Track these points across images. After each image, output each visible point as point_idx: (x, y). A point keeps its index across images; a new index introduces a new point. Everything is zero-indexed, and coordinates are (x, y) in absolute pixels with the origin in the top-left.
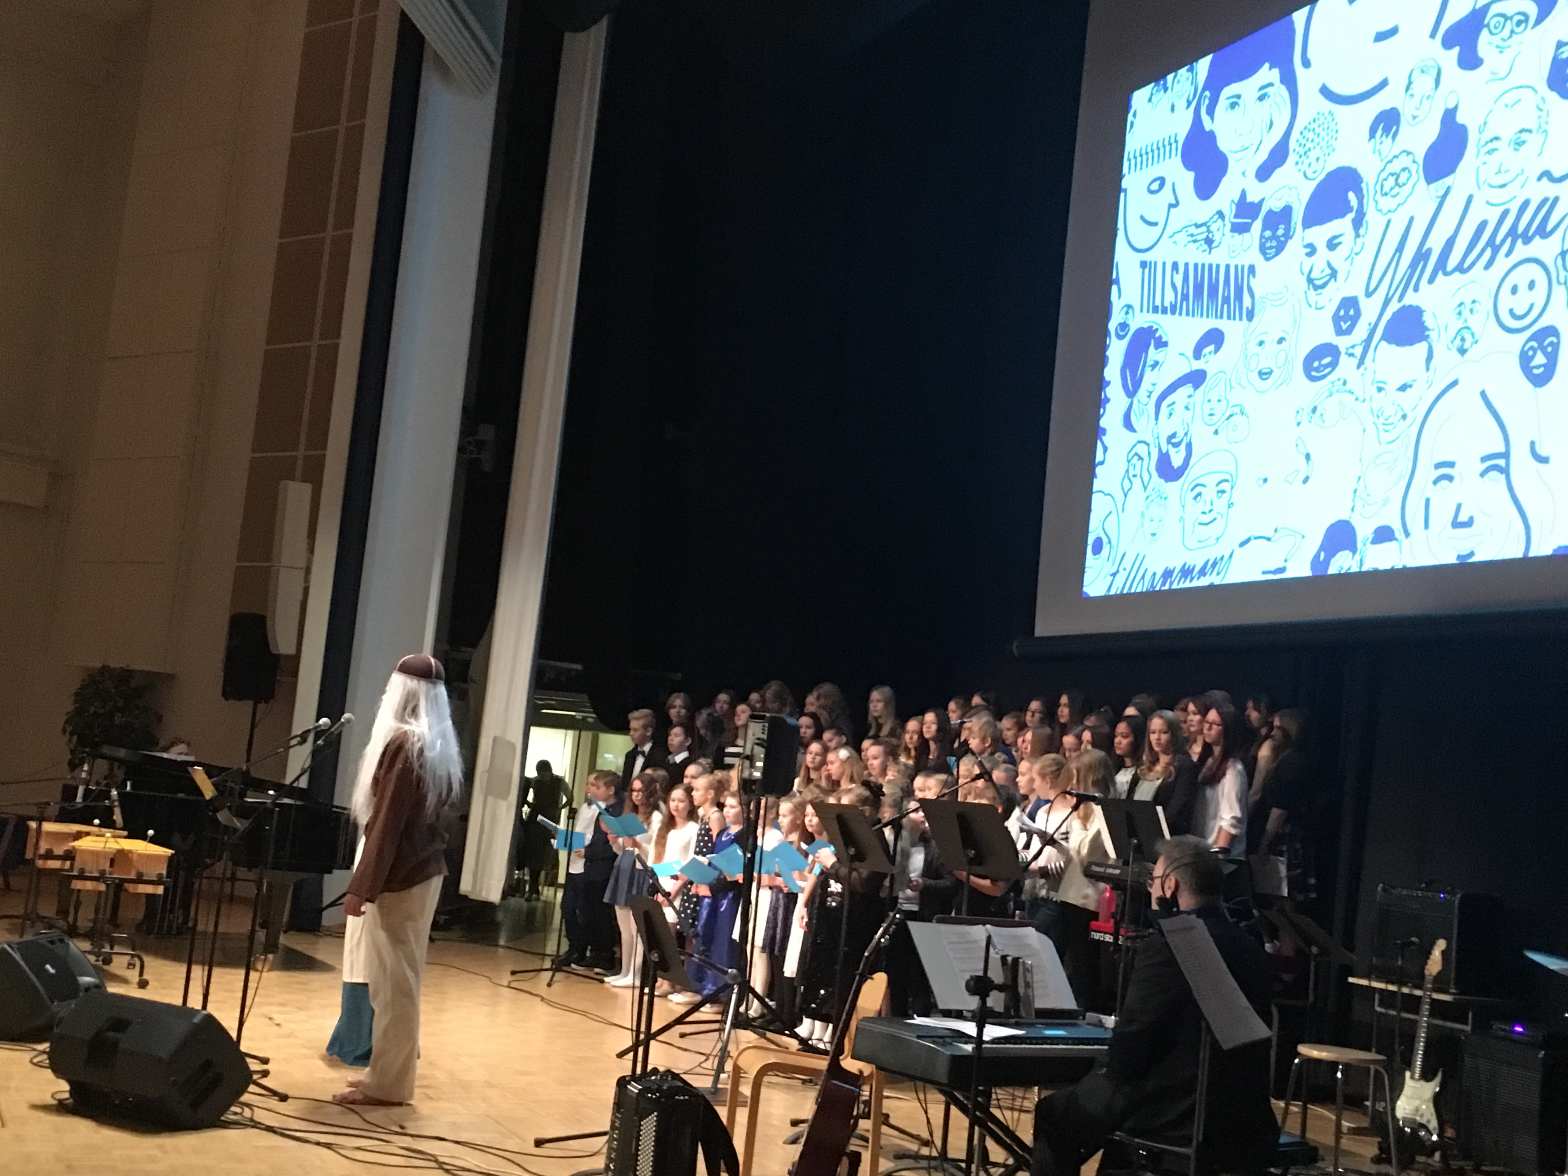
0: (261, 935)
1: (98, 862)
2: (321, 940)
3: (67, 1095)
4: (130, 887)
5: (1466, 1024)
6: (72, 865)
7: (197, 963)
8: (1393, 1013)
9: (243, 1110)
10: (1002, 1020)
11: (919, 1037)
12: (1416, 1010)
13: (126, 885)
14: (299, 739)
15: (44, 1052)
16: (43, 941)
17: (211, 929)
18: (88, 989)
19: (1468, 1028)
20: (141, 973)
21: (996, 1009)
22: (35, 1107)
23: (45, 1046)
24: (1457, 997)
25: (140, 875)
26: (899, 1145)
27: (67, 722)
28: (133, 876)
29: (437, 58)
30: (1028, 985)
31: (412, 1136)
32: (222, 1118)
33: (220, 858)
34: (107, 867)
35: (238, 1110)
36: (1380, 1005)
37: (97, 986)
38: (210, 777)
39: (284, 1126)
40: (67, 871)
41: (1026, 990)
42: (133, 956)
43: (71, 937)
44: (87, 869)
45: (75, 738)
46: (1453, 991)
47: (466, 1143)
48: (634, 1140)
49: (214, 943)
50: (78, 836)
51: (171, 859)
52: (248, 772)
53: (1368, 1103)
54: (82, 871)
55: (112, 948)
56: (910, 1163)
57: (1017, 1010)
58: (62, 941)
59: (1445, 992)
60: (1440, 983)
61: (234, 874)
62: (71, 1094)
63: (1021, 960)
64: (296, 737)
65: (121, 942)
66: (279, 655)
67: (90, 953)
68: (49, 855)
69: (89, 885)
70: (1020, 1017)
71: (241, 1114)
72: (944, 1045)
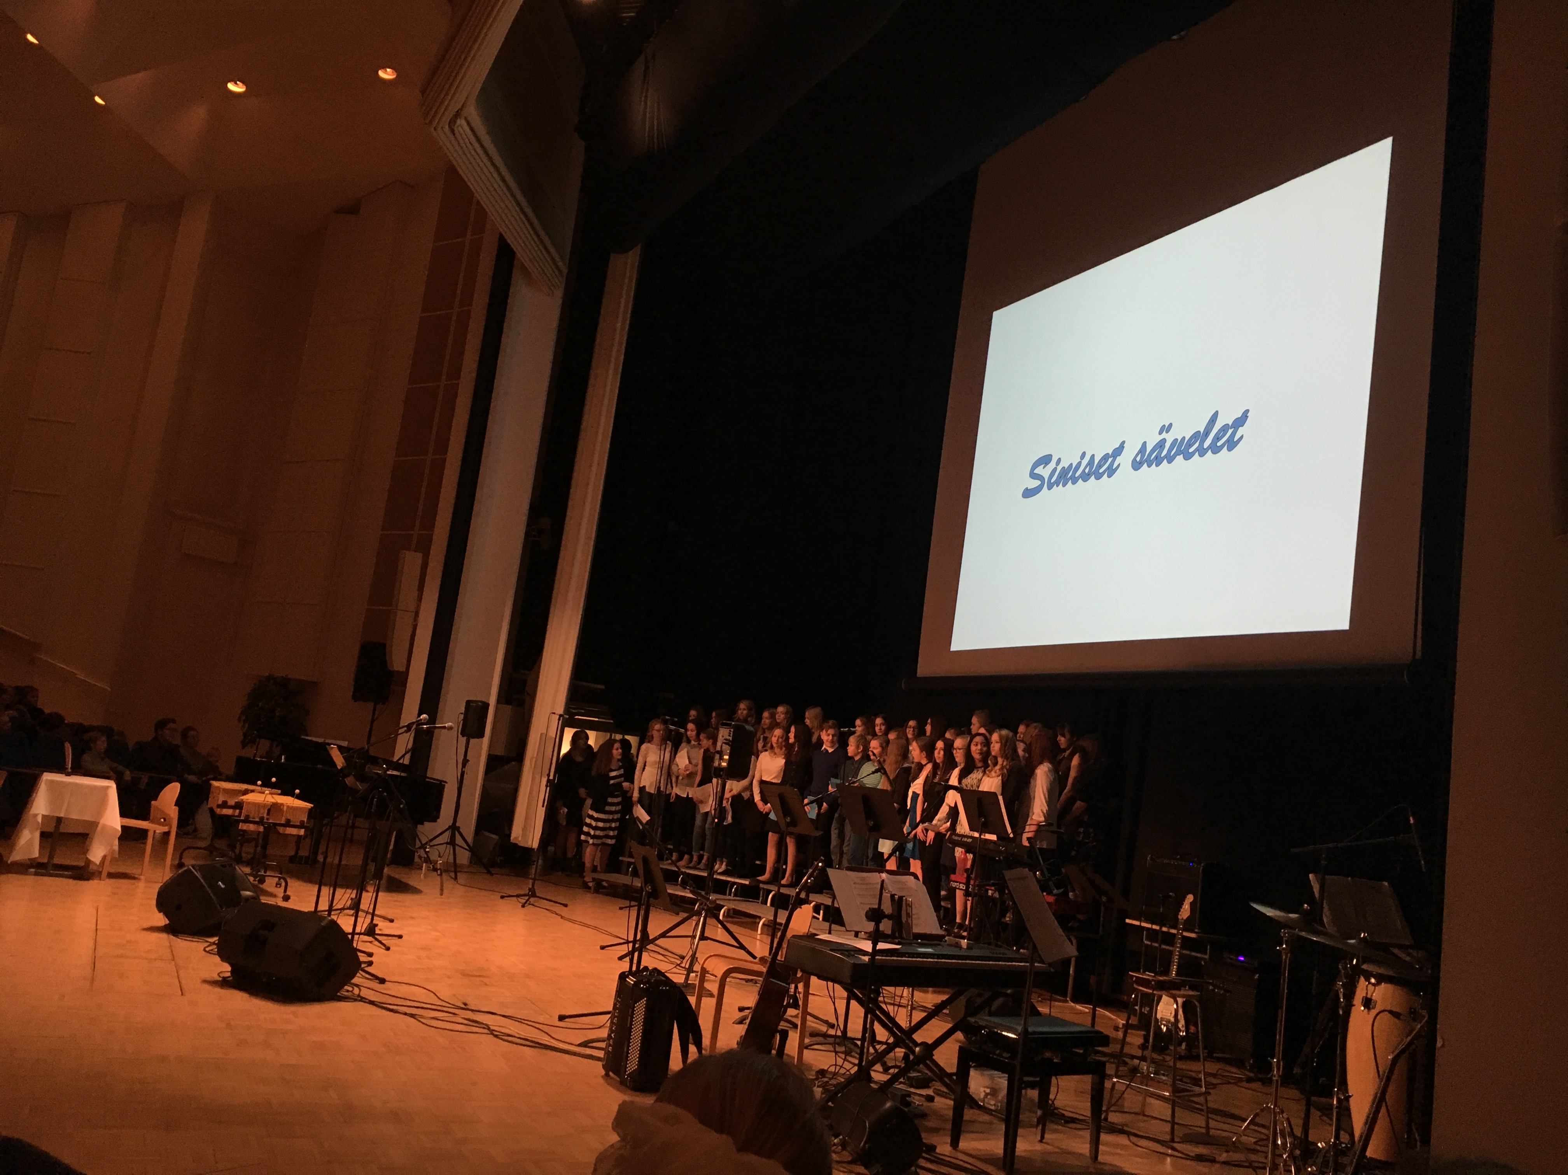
0: (372, 867)
1: (259, 811)
2: (413, 872)
3: (229, 974)
4: (281, 830)
5: (1206, 954)
6: (240, 813)
7: (325, 885)
8: (1156, 945)
9: (353, 988)
10: (890, 940)
11: (831, 950)
12: (1172, 944)
13: (278, 828)
14: (406, 728)
15: (214, 943)
16: (218, 865)
17: (336, 861)
18: (247, 899)
19: (1207, 957)
20: (285, 891)
21: (886, 932)
22: (205, 981)
23: (215, 939)
24: (1200, 935)
25: (288, 821)
26: (813, 1027)
27: (242, 713)
28: (283, 822)
29: (524, 267)
30: (908, 915)
31: (472, 1011)
32: (339, 994)
33: (346, 811)
34: (265, 815)
35: (350, 989)
36: (1146, 940)
37: (253, 898)
38: (342, 754)
39: (381, 1001)
40: (236, 816)
41: (907, 919)
42: (280, 878)
43: (238, 864)
44: (251, 815)
45: (247, 725)
46: (1196, 930)
47: (509, 1016)
48: (629, 1018)
49: (338, 872)
50: (246, 792)
51: (311, 810)
52: (367, 751)
53: (1137, 1008)
54: (247, 816)
55: (265, 872)
56: (820, 1039)
57: (900, 933)
58: (231, 865)
59: (1192, 931)
60: (1189, 925)
61: (354, 824)
62: (231, 973)
63: (904, 898)
64: (404, 727)
65: (272, 868)
66: (394, 671)
67: (250, 875)
68: (224, 805)
69: (252, 827)
70: (902, 938)
71: (352, 991)
72: (848, 956)
